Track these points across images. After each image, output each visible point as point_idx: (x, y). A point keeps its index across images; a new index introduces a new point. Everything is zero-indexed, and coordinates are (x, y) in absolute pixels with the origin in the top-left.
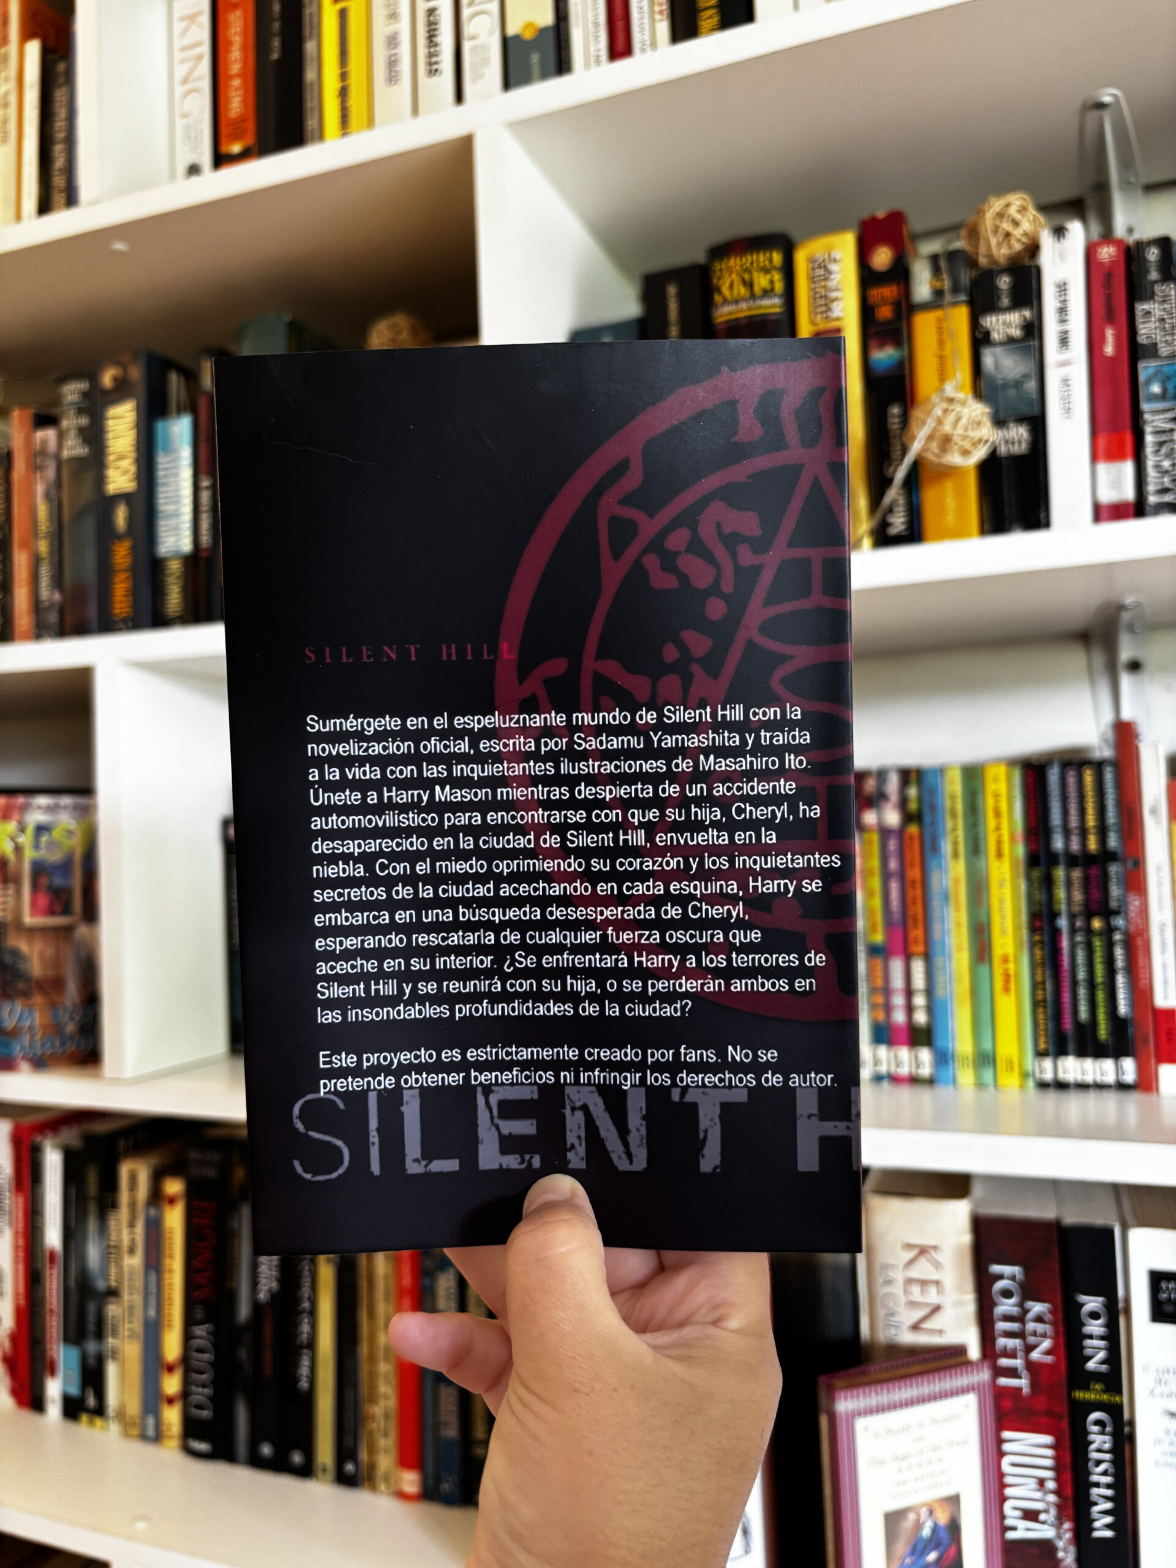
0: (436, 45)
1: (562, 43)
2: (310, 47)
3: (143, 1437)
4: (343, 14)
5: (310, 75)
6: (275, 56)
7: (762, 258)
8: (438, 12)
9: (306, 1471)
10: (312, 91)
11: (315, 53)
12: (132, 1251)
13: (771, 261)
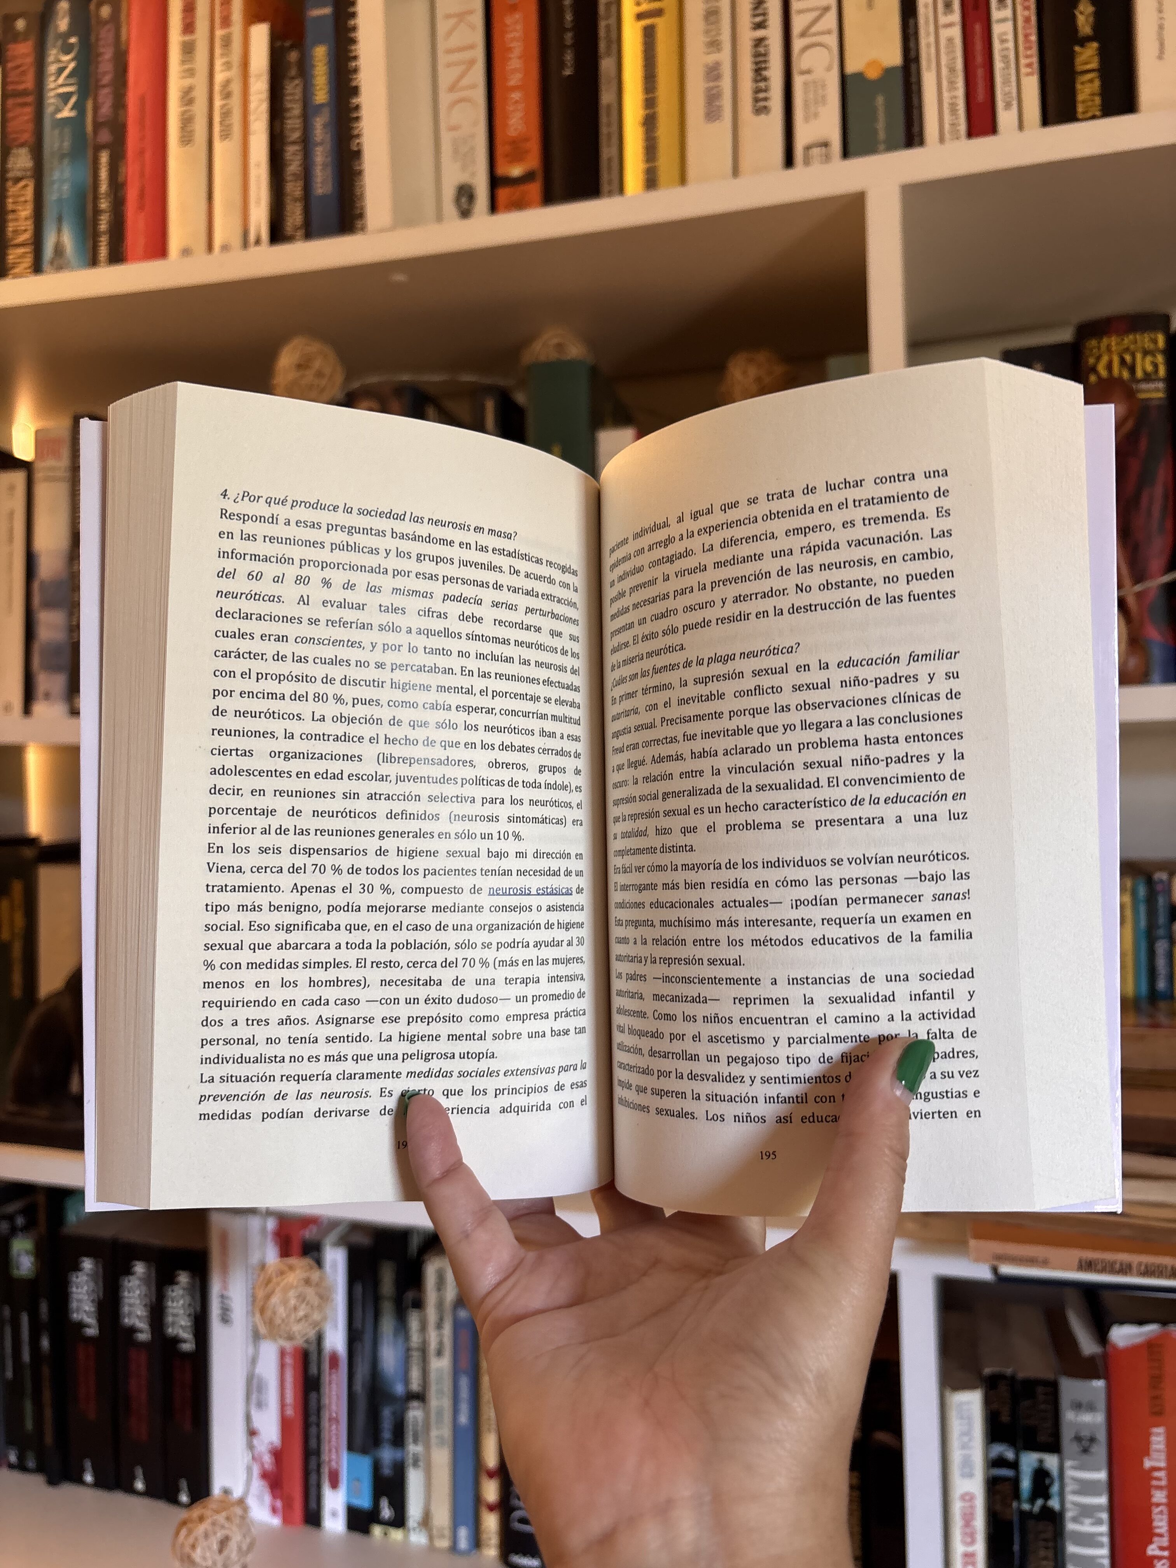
0: (765, 79)
1: (914, 87)
2: (606, 65)
4: (649, 34)
5: (606, 97)
6: (568, 72)
7: (1144, 340)
8: (767, 42)
10: (608, 114)
11: (613, 72)
13: (1155, 342)
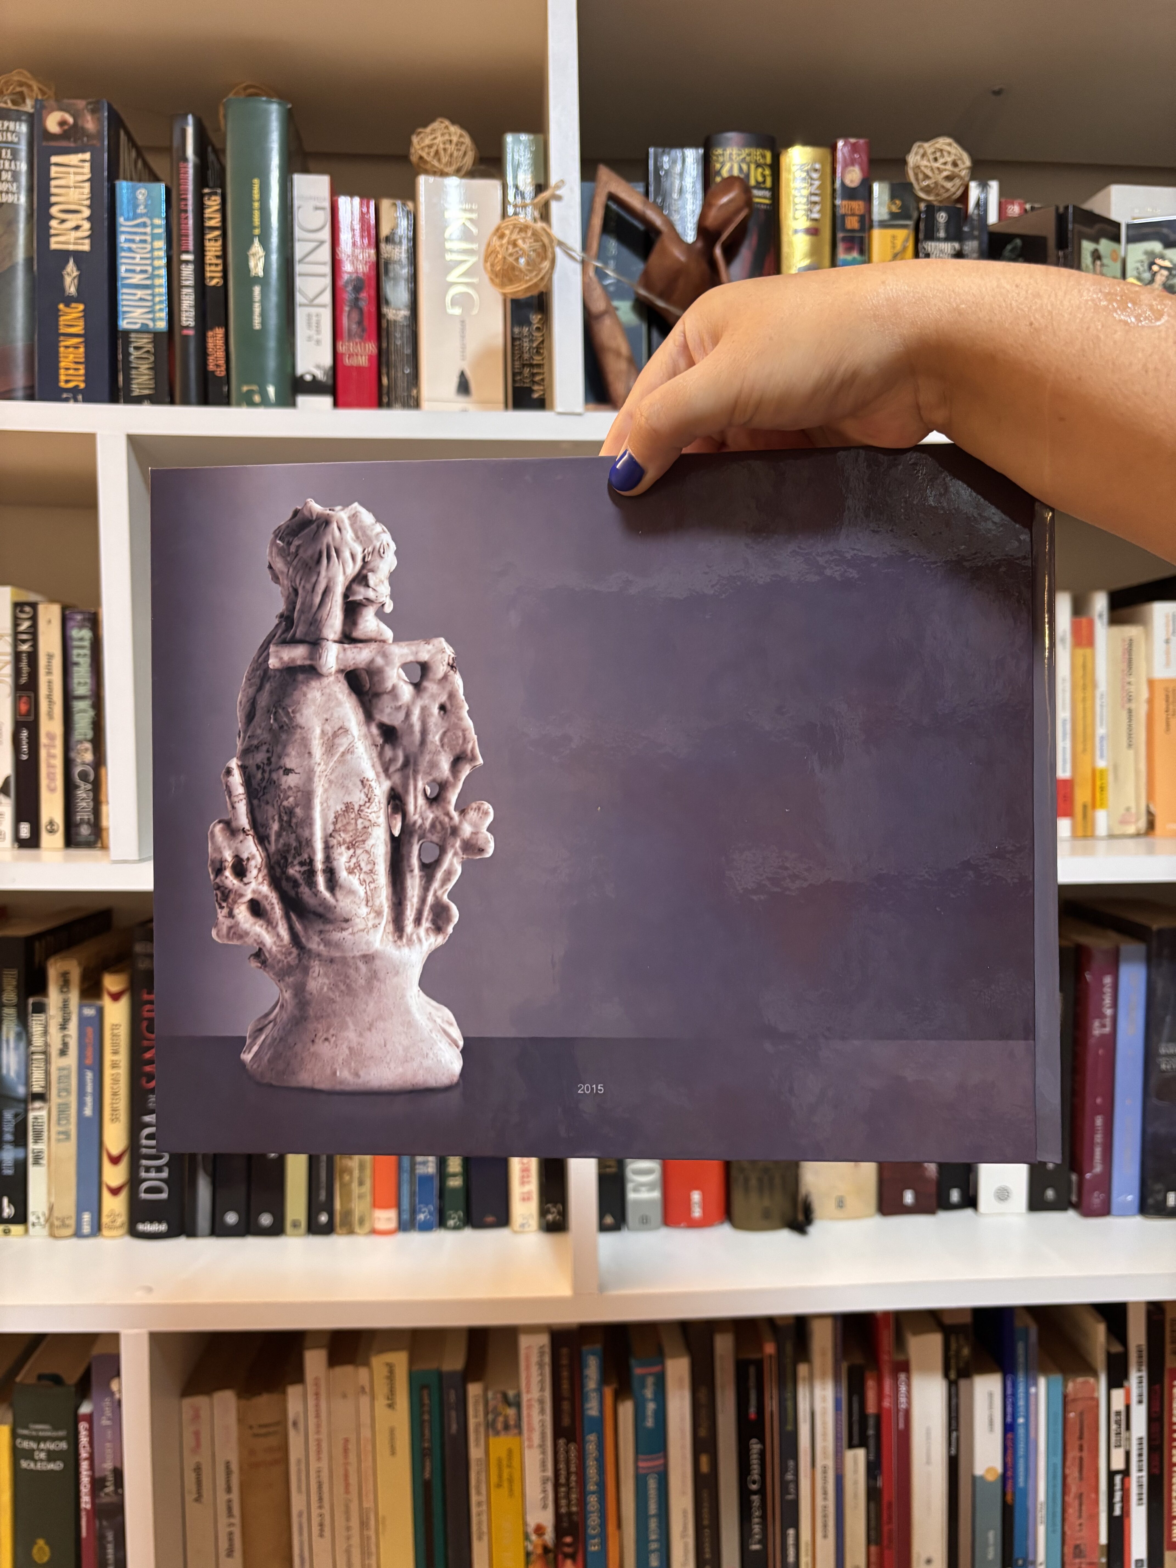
3: (78, 1234)
7: (756, 153)
9: (277, 1230)
12: (63, 1052)
13: (764, 157)
